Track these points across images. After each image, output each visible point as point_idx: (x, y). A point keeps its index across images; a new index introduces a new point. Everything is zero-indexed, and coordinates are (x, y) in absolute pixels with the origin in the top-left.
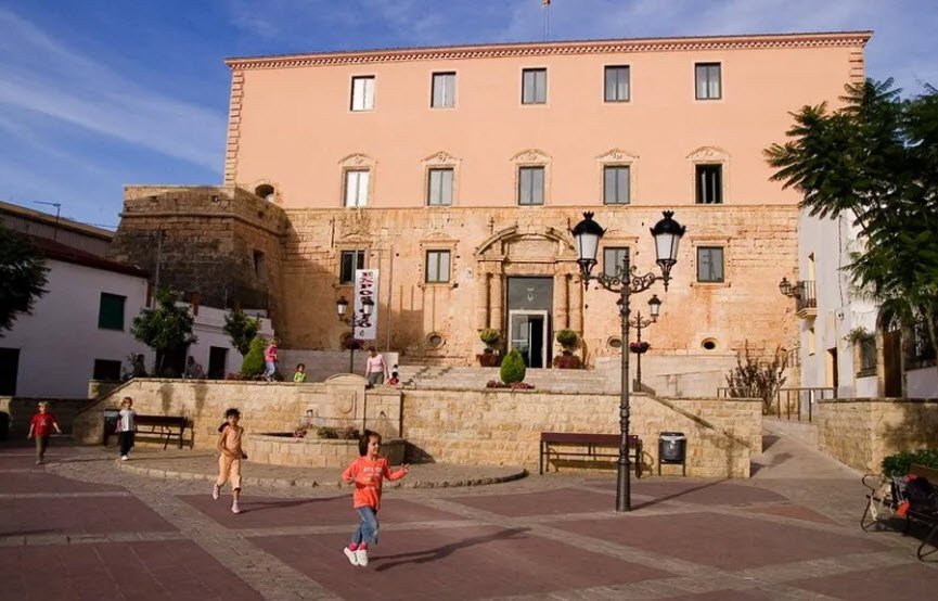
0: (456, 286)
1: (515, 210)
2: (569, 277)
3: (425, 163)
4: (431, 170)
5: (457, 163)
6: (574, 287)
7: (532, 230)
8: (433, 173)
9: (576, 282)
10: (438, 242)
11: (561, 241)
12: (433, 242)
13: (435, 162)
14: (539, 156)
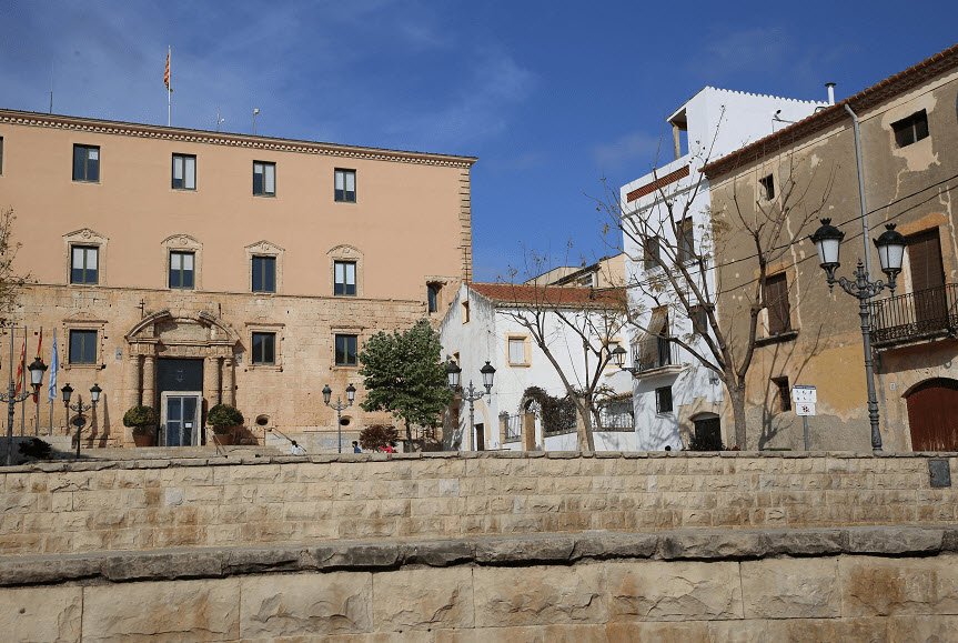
0: (104, 367)
1: (166, 293)
2: (221, 361)
3: (67, 239)
4: (73, 247)
5: (105, 241)
6: (226, 371)
7: (183, 313)
8: (75, 250)
9: (228, 365)
10: (84, 321)
11: (213, 326)
12: (78, 321)
13: (79, 238)
14: (190, 241)
